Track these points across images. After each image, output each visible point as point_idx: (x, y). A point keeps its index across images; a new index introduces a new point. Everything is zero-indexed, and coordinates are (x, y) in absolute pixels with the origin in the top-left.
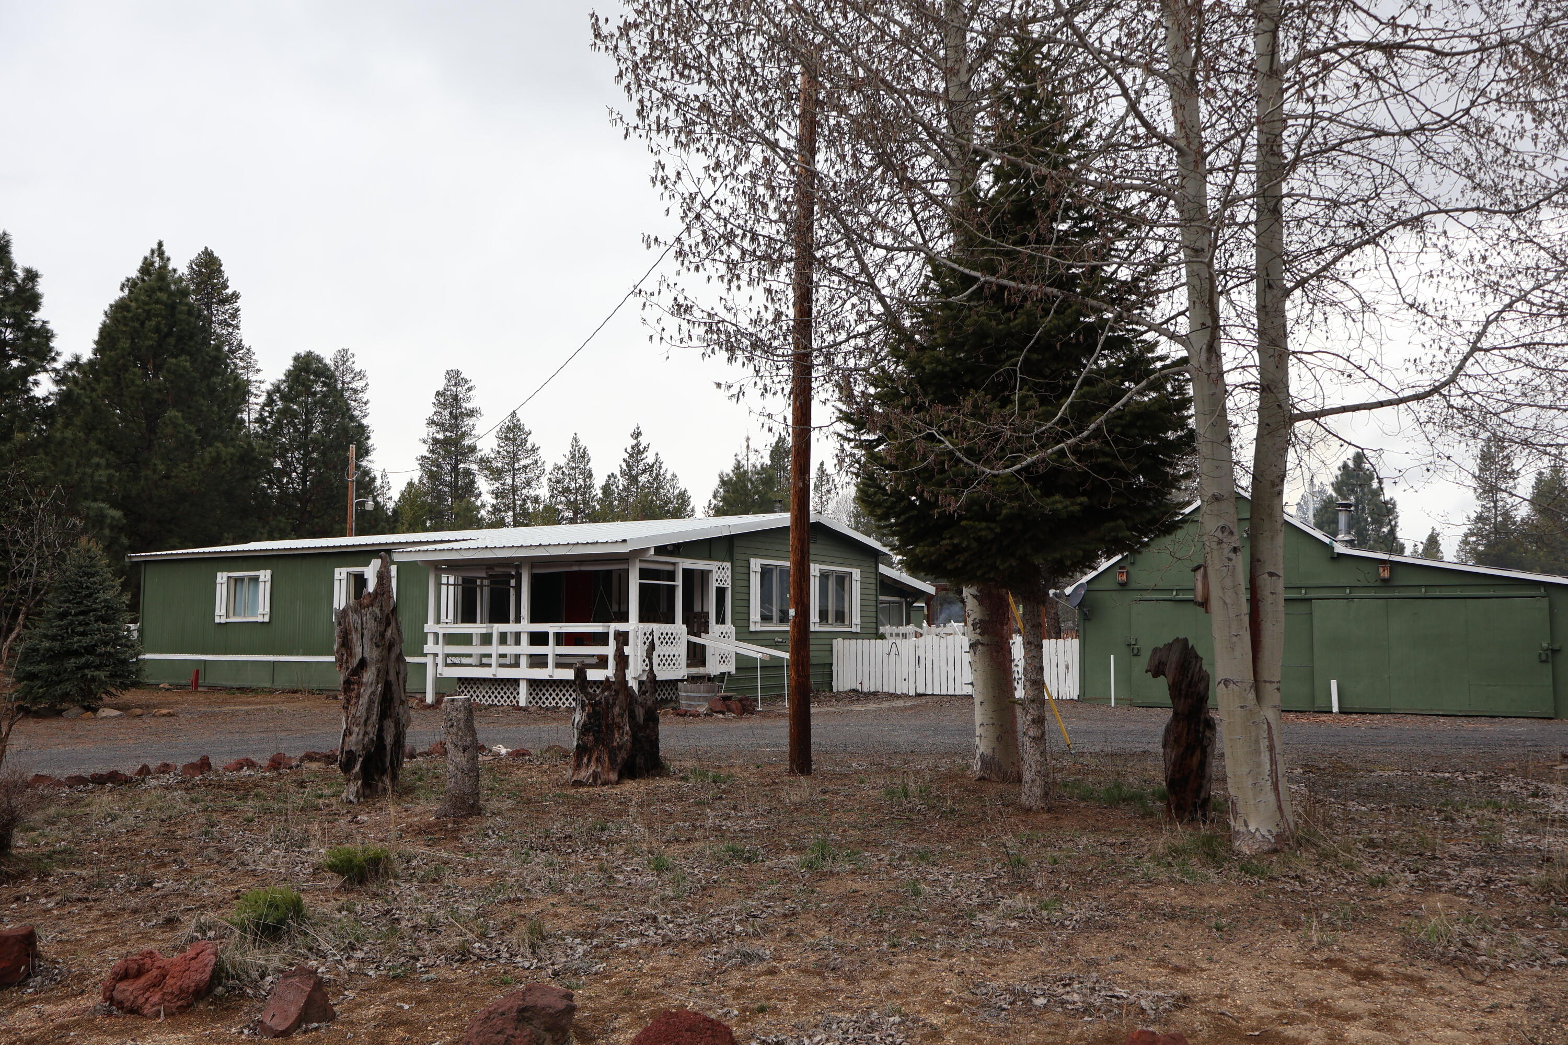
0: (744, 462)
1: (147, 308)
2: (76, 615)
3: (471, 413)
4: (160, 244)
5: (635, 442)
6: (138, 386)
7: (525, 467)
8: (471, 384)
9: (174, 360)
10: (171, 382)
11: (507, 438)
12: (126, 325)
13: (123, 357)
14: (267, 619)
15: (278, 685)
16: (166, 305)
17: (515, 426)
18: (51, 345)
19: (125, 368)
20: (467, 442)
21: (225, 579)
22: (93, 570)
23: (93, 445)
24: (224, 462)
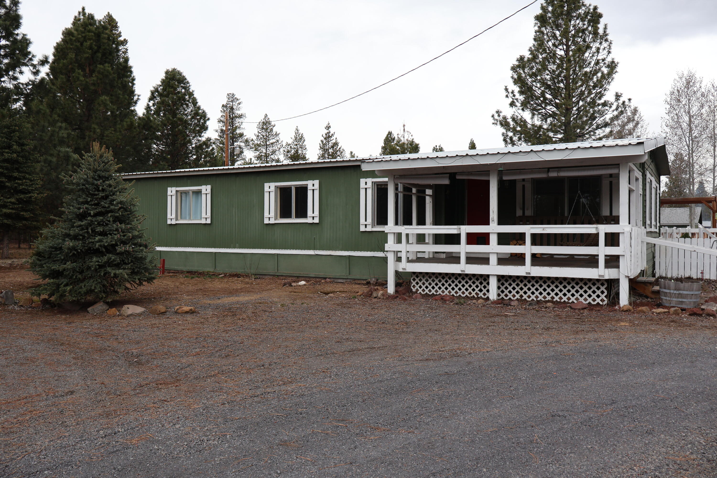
0: (402, 139)
1: (84, 35)
2: (96, 215)
3: (240, 116)
4: (83, 9)
5: (327, 131)
6: (81, 81)
7: (272, 144)
8: (240, 101)
9: (102, 66)
10: (101, 79)
11: (263, 128)
12: (72, 44)
13: (71, 64)
14: (209, 221)
15: (219, 270)
16: (95, 33)
17: (267, 122)
18: (29, 50)
19: (73, 70)
20: (238, 131)
21: (174, 192)
22: (106, 174)
23: (55, 117)
24: (135, 128)
